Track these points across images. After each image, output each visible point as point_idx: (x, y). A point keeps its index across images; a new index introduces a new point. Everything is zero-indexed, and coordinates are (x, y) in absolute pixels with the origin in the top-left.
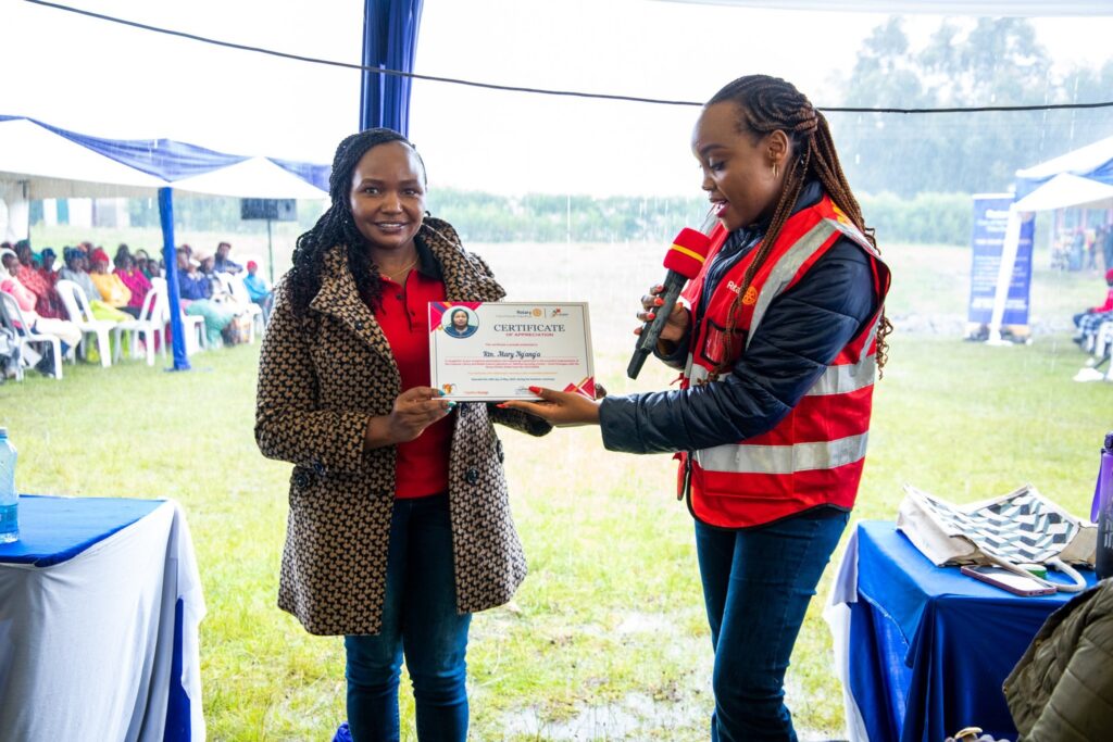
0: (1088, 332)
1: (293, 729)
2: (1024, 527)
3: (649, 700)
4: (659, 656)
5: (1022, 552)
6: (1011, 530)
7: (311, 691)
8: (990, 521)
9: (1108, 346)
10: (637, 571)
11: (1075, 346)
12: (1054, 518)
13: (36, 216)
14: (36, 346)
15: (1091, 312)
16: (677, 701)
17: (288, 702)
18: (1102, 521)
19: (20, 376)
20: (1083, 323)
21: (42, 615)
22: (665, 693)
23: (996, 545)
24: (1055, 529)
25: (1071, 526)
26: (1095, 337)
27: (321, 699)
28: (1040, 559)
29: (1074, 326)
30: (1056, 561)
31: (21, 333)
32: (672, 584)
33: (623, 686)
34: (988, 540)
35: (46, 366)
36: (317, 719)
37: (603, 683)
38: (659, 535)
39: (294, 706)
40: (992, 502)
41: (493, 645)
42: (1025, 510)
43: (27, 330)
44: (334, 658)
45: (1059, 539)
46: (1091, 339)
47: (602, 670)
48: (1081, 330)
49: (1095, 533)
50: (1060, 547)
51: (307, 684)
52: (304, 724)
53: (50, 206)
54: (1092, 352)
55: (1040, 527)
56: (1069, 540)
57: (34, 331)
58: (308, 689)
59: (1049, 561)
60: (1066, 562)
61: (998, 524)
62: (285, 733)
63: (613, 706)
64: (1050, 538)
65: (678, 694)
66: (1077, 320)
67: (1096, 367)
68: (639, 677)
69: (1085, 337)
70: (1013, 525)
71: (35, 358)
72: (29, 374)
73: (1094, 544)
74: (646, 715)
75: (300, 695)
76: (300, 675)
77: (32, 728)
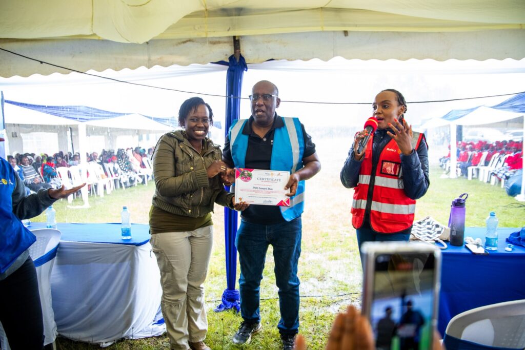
0: (444, 163)
1: (211, 290)
2: (429, 229)
3: (317, 280)
4: (319, 266)
5: (428, 237)
6: (425, 230)
7: (217, 278)
8: (418, 227)
9: (449, 167)
10: (313, 240)
11: (440, 168)
12: (437, 226)
13: (140, 139)
14: (141, 176)
15: (444, 157)
16: (325, 280)
17: (210, 282)
18: (452, 227)
19: (136, 185)
20: (442, 161)
21: (138, 260)
22: (321, 278)
23: (420, 235)
24: (438, 229)
25: (442, 228)
26: (446, 165)
27: (220, 281)
28: (433, 239)
29: (439, 161)
30: (438, 239)
31: (136, 173)
32: (323, 245)
33: (309, 276)
34: (418, 233)
35: (143, 182)
36: (218, 287)
37: (303, 275)
38: (319, 229)
39: (212, 283)
40: (419, 221)
41: (269, 264)
42: (428, 223)
43: (138, 172)
44: (223, 268)
45: (439, 232)
46: (444, 165)
47: (302, 272)
48: (442, 163)
49: (450, 230)
50: (439, 235)
51: (215, 276)
52: (215, 288)
53: (144, 136)
54: (445, 169)
55: (433, 229)
56: (442, 232)
57: (139, 172)
58: (216, 278)
59: (436, 240)
60: (441, 239)
61: (420, 228)
62: (209, 291)
63: (306, 282)
64: (436, 232)
65: (325, 278)
66: (440, 160)
67: (446, 174)
68: (314, 273)
69: (443, 165)
70: (425, 228)
71: (141, 180)
72: (138, 184)
73: (449, 233)
74: (316, 285)
75: (214, 279)
76: (213, 274)
77: (138, 291)
